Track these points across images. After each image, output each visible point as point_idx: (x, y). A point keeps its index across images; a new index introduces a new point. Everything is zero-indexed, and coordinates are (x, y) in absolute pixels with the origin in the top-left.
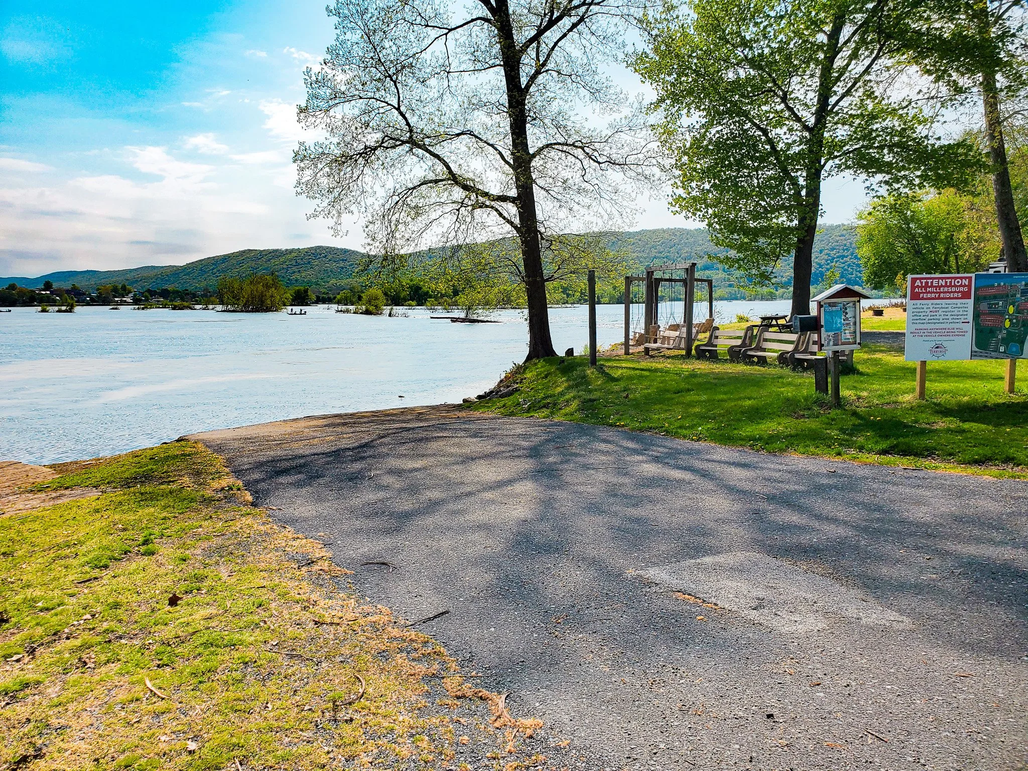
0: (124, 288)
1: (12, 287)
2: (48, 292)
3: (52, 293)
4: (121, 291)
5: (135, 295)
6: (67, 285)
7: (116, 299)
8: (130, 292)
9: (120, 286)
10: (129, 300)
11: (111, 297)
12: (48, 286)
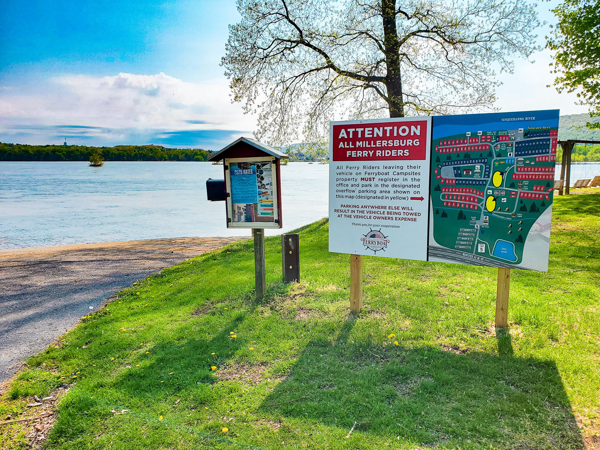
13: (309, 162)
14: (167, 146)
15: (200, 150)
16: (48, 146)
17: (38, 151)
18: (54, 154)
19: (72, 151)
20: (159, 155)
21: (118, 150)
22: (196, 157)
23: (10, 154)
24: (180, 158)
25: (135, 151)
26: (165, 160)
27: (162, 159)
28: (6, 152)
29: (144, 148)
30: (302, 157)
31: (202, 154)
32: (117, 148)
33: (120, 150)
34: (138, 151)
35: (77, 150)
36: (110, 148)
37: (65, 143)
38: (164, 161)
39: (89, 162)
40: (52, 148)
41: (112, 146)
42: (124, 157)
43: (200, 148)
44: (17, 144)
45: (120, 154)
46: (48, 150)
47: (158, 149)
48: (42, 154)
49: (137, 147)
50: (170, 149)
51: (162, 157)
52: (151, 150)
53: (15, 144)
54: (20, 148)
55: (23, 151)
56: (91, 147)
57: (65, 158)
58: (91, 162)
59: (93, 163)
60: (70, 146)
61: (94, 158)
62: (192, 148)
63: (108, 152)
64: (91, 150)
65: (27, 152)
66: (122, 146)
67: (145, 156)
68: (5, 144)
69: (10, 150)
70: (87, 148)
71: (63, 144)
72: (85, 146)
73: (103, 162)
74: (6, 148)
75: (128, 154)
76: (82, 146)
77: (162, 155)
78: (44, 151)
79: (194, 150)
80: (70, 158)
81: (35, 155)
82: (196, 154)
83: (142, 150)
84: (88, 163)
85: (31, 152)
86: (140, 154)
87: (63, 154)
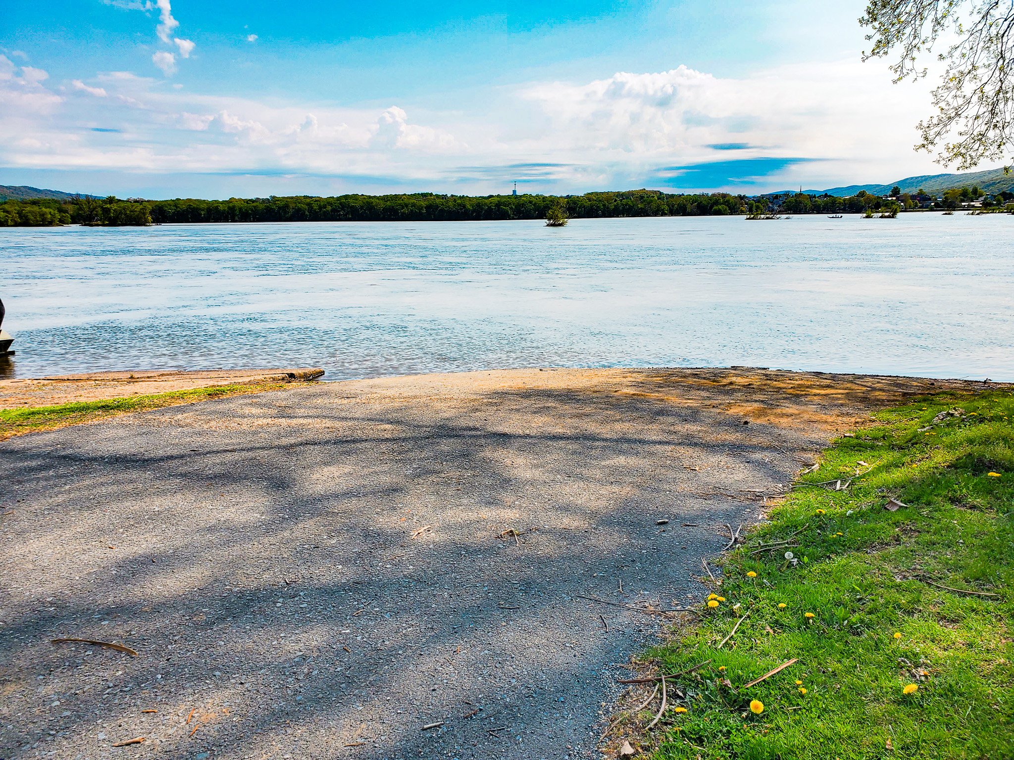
0: (975, 191)
1: (862, 194)
2: (894, 198)
3: (898, 199)
4: (971, 195)
5: (986, 199)
6: (914, 191)
7: (963, 204)
8: (981, 196)
9: (971, 190)
10: (977, 204)
11: (957, 202)
12: (895, 191)
13: (944, 212)
14: (667, 190)
15: (724, 196)
16: (491, 196)
17: (478, 205)
18: (499, 208)
19: (523, 204)
20: (654, 206)
21: (590, 200)
22: (715, 207)
23: (442, 210)
24: (688, 210)
25: (616, 201)
26: (664, 214)
27: (658, 212)
28: (437, 207)
29: (630, 194)
30: (927, 203)
31: (727, 201)
32: (589, 196)
33: (594, 200)
34: (621, 200)
35: (530, 202)
36: (578, 197)
37: (515, 191)
38: (662, 216)
39: (546, 220)
40: (496, 200)
41: (581, 194)
42: (598, 211)
43: (725, 192)
44: (452, 196)
45: (592, 206)
46: (491, 203)
47: (653, 197)
48: (482, 209)
49: (619, 194)
50: (672, 196)
51: (658, 210)
52: (642, 197)
53: (449, 195)
54: (455, 201)
55: (459, 205)
56: (551, 196)
57: (514, 214)
58: (549, 220)
59: (552, 221)
60: (521, 196)
61: (553, 213)
62: (710, 192)
63: (575, 203)
64: (551, 201)
65: (464, 206)
66: (597, 193)
67: (631, 208)
68: (437, 196)
69: (443, 205)
70: (544, 198)
71: (511, 194)
72: (541, 195)
73: (566, 220)
74: (438, 201)
75: (604, 205)
76: (537, 196)
77: (658, 206)
78: (486, 204)
79: (714, 195)
80: (520, 214)
81: (474, 211)
82: (717, 203)
83: (627, 198)
84: (544, 222)
85: (469, 206)
86: (623, 205)
87: (511, 208)
